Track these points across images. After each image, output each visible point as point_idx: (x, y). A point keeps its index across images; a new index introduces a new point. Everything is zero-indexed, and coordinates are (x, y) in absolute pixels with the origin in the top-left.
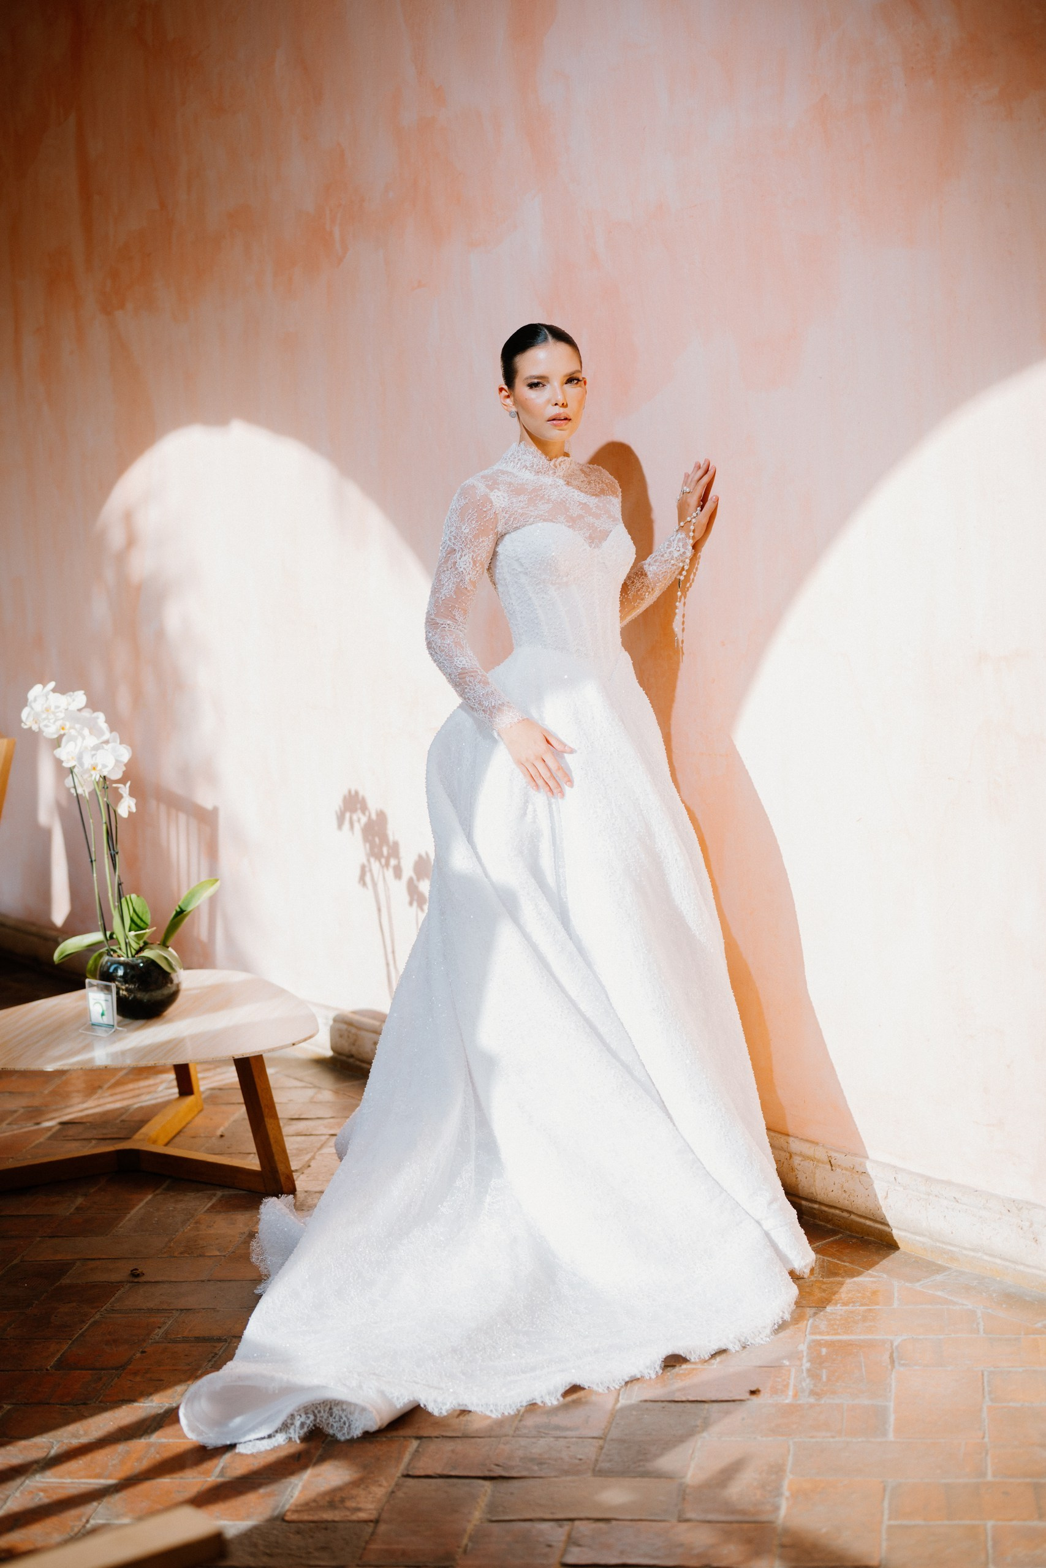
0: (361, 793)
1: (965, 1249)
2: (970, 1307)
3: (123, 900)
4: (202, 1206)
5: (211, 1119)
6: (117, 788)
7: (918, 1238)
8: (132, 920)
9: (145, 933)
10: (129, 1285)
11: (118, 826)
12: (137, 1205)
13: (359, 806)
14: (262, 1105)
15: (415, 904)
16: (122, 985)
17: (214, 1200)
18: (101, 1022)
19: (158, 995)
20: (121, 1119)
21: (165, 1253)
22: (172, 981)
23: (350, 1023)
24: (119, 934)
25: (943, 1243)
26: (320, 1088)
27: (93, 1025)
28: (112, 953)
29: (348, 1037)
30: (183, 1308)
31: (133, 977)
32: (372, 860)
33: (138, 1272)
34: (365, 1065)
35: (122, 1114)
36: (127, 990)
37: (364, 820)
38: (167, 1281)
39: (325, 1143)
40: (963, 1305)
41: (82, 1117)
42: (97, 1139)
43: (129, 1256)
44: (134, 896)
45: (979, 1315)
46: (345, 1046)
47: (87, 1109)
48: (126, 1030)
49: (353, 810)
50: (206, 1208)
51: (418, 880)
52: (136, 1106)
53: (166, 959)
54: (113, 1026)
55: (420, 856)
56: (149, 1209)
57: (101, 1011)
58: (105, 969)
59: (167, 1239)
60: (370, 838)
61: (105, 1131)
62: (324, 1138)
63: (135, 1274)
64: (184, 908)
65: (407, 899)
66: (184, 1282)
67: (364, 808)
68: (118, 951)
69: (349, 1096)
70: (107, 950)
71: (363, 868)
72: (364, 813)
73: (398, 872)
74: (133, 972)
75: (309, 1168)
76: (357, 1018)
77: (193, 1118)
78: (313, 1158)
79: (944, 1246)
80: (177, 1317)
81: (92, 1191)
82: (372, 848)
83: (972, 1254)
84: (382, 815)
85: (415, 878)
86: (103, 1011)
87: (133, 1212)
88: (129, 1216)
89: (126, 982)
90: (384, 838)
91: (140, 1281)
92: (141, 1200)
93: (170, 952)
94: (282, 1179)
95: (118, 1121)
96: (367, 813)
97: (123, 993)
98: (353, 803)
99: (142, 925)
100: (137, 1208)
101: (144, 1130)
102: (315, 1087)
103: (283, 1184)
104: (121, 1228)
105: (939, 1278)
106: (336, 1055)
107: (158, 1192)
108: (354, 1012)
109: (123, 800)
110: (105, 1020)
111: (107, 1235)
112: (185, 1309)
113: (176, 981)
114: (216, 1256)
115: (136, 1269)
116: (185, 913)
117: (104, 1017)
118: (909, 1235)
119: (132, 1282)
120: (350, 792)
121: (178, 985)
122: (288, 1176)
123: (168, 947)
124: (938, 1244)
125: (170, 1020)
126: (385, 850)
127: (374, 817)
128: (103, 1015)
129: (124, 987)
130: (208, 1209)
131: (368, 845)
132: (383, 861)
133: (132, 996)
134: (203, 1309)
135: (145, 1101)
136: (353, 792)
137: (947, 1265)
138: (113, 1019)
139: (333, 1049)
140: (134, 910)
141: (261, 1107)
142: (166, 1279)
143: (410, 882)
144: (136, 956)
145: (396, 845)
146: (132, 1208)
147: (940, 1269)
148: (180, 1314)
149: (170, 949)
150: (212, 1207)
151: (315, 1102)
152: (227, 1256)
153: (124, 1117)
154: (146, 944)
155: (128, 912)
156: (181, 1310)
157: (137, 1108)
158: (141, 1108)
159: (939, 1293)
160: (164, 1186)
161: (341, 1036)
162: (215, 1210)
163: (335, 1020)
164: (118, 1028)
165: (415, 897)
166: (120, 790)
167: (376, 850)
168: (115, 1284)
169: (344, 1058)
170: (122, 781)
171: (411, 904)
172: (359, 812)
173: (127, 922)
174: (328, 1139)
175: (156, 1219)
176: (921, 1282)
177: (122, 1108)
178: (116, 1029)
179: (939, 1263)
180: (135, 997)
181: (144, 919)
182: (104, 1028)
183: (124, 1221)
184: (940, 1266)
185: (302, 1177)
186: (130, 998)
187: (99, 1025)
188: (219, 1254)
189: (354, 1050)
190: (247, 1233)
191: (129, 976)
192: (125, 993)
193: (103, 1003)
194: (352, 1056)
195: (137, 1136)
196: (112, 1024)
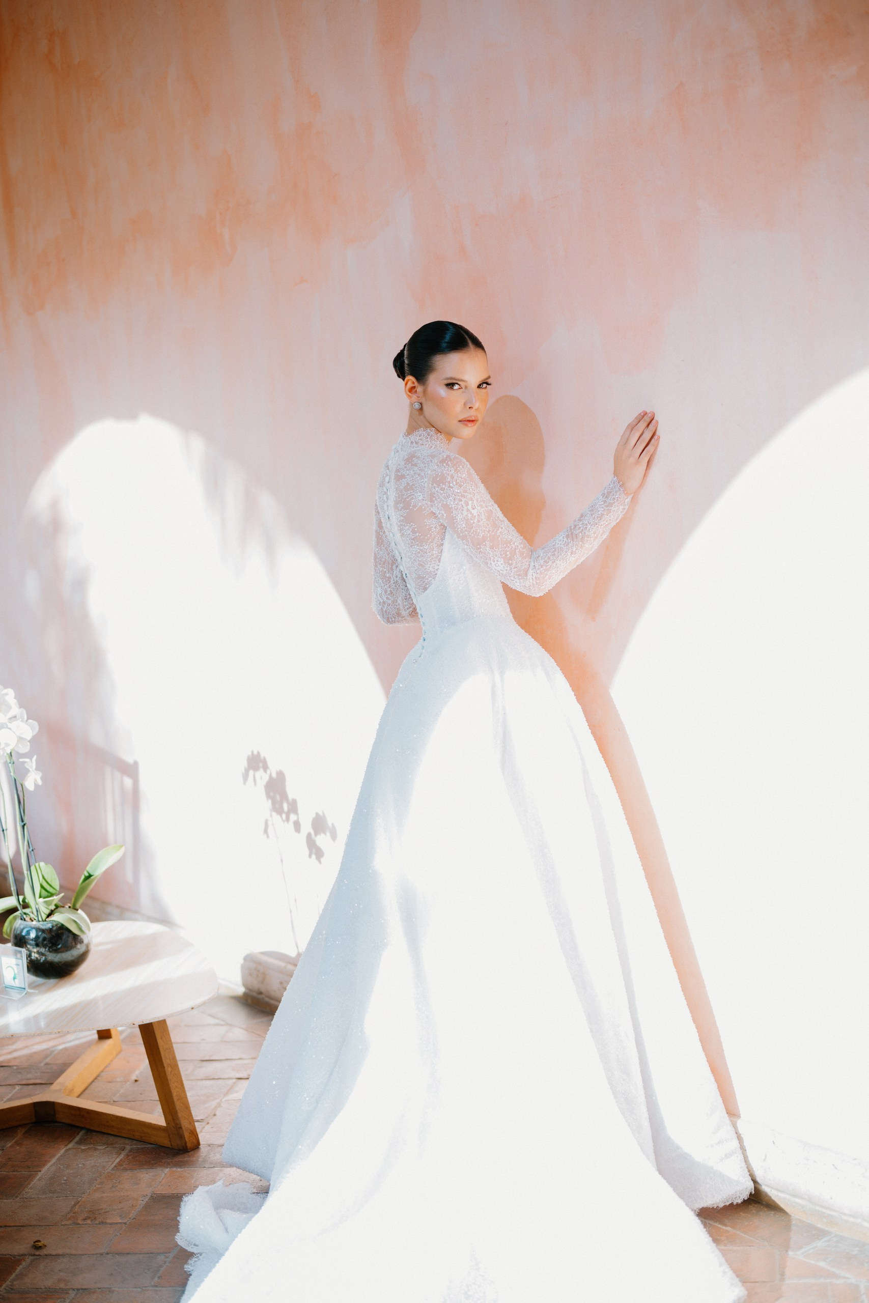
0: (262, 756)
1: (845, 1214)
2: (853, 1280)
3: (33, 868)
4: (110, 1163)
5: (128, 1062)
6: (24, 763)
7: (797, 1200)
8: (42, 887)
9: (53, 900)
10: (31, 1258)
11: (25, 798)
12: (49, 1161)
13: (261, 765)
14: (165, 1065)
15: (314, 856)
16: (33, 948)
17: (122, 1156)
18: (14, 985)
19: (67, 956)
20: (45, 1062)
21: (69, 1219)
22: (81, 942)
23: (259, 963)
24: (30, 899)
25: (822, 1207)
26: (231, 1025)
27: (6, 987)
28: (25, 916)
29: (257, 976)
30: (79, 1287)
31: (44, 939)
32: (274, 814)
33: (40, 1244)
34: (273, 1002)
35: (46, 1057)
36: (38, 952)
37: (266, 778)
38: (67, 1254)
39: (232, 1087)
40: (847, 1278)
41: (9, 1060)
42: (20, 1085)
43: (35, 1223)
44: (42, 864)
45: (863, 1290)
46: (256, 985)
47: (15, 1050)
48: (37, 991)
49: (256, 769)
50: (114, 1165)
51: (316, 835)
52: (60, 1047)
53: (75, 922)
54: (24, 989)
55: (317, 814)
56: (59, 1166)
57: (12, 976)
58: (18, 932)
59: (73, 1203)
60: (272, 794)
61: (29, 1076)
62: (231, 1082)
63: (37, 1247)
64: (92, 874)
65: (307, 852)
66: (83, 1255)
67: (265, 768)
68: (31, 914)
69: (258, 1034)
70: (21, 914)
71: (266, 822)
72: (265, 771)
73: (297, 826)
74: (44, 935)
75: (215, 1117)
76: (265, 958)
77: (112, 1061)
78: (219, 1105)
79: (824, 1210)
80: (73, 1298)
81: (9, 1144)
82: (274, 803)
83: (851, 1219)
84: (281, 774)
85: (313, 833)
86: (15, 975)
87: (44, 1169)
88: (40, 1174)
89: (37, 945)
90: (284, 796)
91: (41, 1254)
92: (54, 1156)
93: (79, 914)
94: (186, 1134)
95: (42, 1064)
96: (268, 772)
97: (35, 956)
98: (256, 762)
99: (51, 890)
100: (49, 1164)
101: (61, 1079)
102: (227, 1024)
103: (187, 1140)
104: (31, 1188)
105: (820, 1244)
106: (247, 991)
107: (70, 1146)
108: (263, 953)
109: (29, 774)
110: (17, 983)
111: (17, 1197)
112: (82, 1289)
113: (85, 941)
114: (117, 1223)
115: (39, 1241)
116: (92, 877)
117: (16, 980)
118: (788, 1197)
119: (34, 1255)
120: (253, 752)
121: (87, 946)
122: (191, 1131)
123: (77, 910)
124: (817, 1208)
125: (82, 979)
126: (285, 806)
127: (274, 775)
128: (14, 978)
129: (35, 950)
130: (115, 1166)
131: (270, 802)
132: (284, 816)
133: (44, 958)
134: (99, 1289)
135: (70, 1041)
136: (255, 753)
137: (827, 1229)
138: (25, 984)
139: (244, 985)
140: (44, 878)
141: (164, 1067)
142: (67, 1251)
143: (309, 836)
144: (47, 920)
145: (294, 802)
146: (44, 1165)
147: (821, 1234)
148: (77, 1294)
149: (80, 911)
150: (119, 1164)
151: (225, 1042)
152: (127, 1223)
153: (48, 1060)
154: (57, 907)
155: (38, 879)
156: (78, 1290)
157: (62, 1050)
158: (66, 1049)
159: (822, 1264)
160: (77, 1139)
161: (251, 975)
162: (122, 1168)
163: (245, 959)
164: (29, 991)
165: (314, 850)
166: (26, 765)
167: (277, 806)
168: (17, 1257)
169: (255, 994)
170: (28, 755)
171: (310, 856)
172: (261, 770)
173: (37, 889)
174: (235, 1083)
175: (65, 1178)
176: (803, 1250)
177: (48, 1049)
178: (27, 991)
179: (819, 1226)
180: (46, 959)
181: (53, 885)
182: (17, 991)
183: (35, 1181)
184: (820, 1230)
185: (208, 1127)
186: (42, 961)
187: (12, 988)
188: (120, 1221)
189: (263, 989)
190: (149, 1194)
191: (40, 940)
192: (37, 955)
193: (15, 967)
194: (261, 993)
195: (55, 1086)
196: (23, 986)
